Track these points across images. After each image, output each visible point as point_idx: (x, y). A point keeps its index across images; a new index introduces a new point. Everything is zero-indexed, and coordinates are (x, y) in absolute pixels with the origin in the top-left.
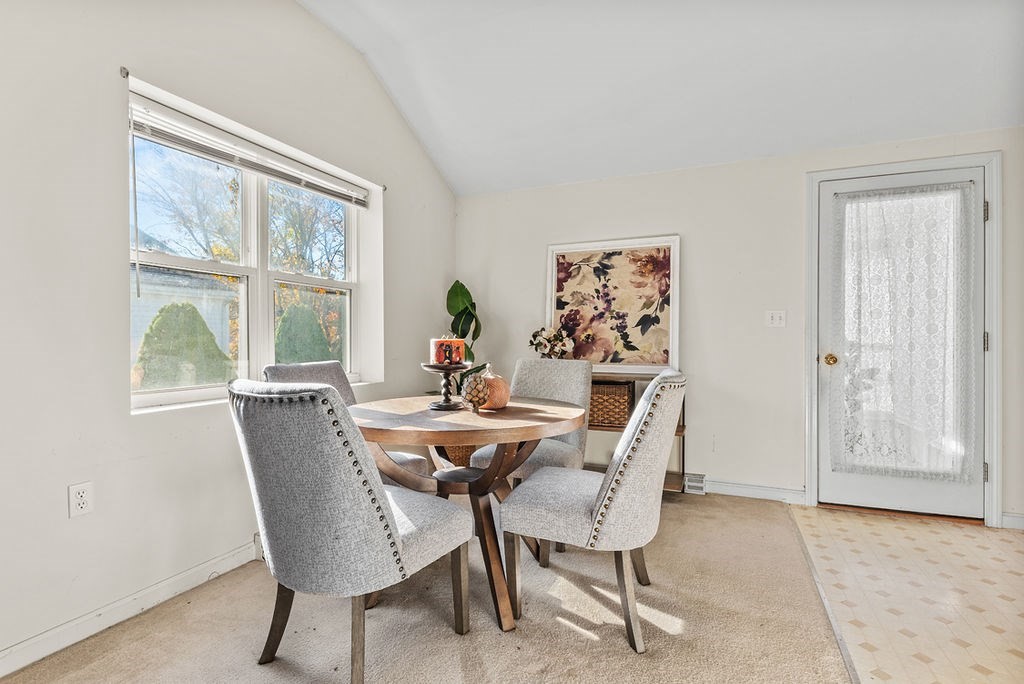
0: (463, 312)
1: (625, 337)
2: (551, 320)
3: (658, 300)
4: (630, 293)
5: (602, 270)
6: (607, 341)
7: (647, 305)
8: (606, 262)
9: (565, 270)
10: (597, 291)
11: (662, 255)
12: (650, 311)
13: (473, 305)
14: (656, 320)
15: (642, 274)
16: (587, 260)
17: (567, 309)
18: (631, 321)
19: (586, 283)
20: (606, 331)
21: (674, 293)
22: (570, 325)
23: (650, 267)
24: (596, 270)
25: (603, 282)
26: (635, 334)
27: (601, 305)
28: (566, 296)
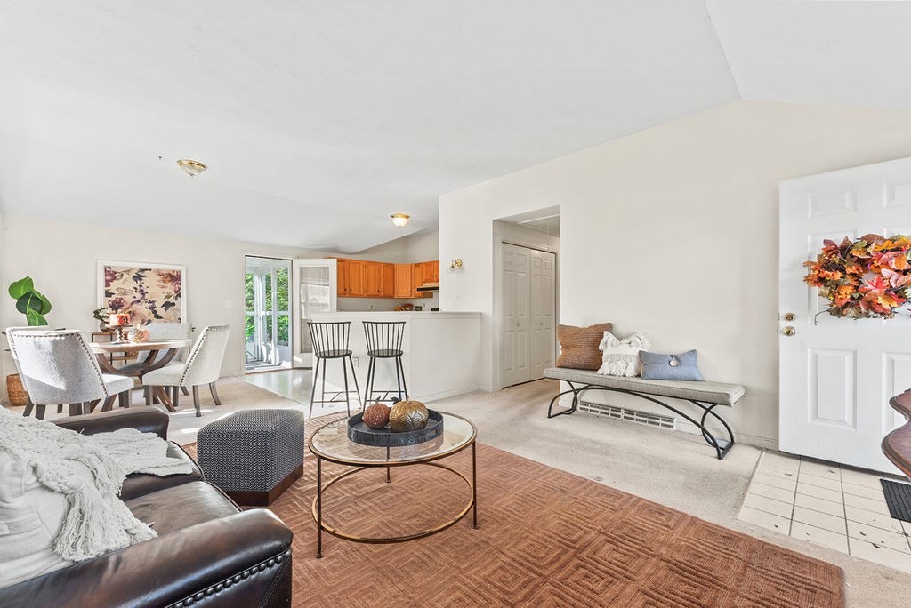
1: (155, 312)
2: (105, 303)
3: (174, 294)
4: (157, 291)
5: (138, 278)
6: (143, 314)
7: (168, 297)
8: (141, 273)
9: (111, 275)
10: (135, 288)
11: (175, 274)
12: (170, 300)
14: (174, 304)
15: (164, 282)
16: (128, 271)
17: (113, 298)
18: (158, 305)
19: (127, 283)
20: (142, 309)
21: (183, 292)
22: (115, 306)
23: (169, 278)
24: (134, 277)
25: (139, 284)
26: (161, 311)
27: (139, 296)
28: (112, 289)
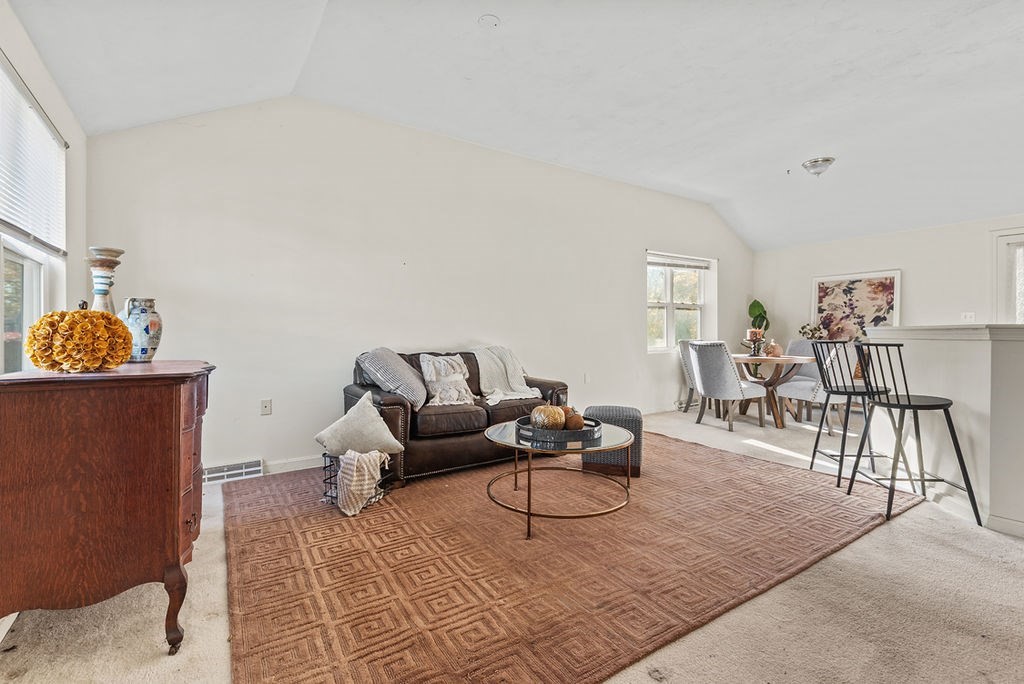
0: (759, 316)
1: (863, 328)
2: (814, 319)
3: (886, 307)
4: (867, 304)
5: (848, 291)
6: (851, 330)
7: (878, 310)
8: (851, 286)
9: (824, 291)
10: (845, 303)
11: (888, 281)
12: (881, 314)
13: (765, 312)
14: (885, 319)
15: (875, 293)
16: (839, 285)
17: (825, 313)
18: (868, 320)
19: (838, 298)
20: (851, 325)
21: (896, 303)
22: (827, 323)
23: (881, 288)
24: (844, 291)
25: (849, 297)
26: (869, 327)
27: (848, 311)
28: (824, 306)
